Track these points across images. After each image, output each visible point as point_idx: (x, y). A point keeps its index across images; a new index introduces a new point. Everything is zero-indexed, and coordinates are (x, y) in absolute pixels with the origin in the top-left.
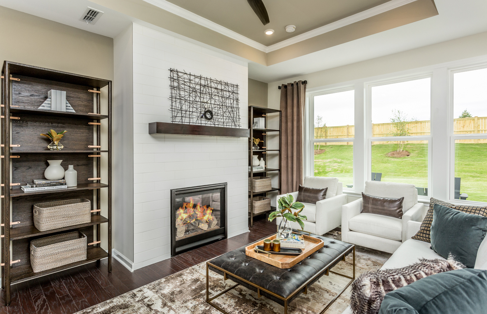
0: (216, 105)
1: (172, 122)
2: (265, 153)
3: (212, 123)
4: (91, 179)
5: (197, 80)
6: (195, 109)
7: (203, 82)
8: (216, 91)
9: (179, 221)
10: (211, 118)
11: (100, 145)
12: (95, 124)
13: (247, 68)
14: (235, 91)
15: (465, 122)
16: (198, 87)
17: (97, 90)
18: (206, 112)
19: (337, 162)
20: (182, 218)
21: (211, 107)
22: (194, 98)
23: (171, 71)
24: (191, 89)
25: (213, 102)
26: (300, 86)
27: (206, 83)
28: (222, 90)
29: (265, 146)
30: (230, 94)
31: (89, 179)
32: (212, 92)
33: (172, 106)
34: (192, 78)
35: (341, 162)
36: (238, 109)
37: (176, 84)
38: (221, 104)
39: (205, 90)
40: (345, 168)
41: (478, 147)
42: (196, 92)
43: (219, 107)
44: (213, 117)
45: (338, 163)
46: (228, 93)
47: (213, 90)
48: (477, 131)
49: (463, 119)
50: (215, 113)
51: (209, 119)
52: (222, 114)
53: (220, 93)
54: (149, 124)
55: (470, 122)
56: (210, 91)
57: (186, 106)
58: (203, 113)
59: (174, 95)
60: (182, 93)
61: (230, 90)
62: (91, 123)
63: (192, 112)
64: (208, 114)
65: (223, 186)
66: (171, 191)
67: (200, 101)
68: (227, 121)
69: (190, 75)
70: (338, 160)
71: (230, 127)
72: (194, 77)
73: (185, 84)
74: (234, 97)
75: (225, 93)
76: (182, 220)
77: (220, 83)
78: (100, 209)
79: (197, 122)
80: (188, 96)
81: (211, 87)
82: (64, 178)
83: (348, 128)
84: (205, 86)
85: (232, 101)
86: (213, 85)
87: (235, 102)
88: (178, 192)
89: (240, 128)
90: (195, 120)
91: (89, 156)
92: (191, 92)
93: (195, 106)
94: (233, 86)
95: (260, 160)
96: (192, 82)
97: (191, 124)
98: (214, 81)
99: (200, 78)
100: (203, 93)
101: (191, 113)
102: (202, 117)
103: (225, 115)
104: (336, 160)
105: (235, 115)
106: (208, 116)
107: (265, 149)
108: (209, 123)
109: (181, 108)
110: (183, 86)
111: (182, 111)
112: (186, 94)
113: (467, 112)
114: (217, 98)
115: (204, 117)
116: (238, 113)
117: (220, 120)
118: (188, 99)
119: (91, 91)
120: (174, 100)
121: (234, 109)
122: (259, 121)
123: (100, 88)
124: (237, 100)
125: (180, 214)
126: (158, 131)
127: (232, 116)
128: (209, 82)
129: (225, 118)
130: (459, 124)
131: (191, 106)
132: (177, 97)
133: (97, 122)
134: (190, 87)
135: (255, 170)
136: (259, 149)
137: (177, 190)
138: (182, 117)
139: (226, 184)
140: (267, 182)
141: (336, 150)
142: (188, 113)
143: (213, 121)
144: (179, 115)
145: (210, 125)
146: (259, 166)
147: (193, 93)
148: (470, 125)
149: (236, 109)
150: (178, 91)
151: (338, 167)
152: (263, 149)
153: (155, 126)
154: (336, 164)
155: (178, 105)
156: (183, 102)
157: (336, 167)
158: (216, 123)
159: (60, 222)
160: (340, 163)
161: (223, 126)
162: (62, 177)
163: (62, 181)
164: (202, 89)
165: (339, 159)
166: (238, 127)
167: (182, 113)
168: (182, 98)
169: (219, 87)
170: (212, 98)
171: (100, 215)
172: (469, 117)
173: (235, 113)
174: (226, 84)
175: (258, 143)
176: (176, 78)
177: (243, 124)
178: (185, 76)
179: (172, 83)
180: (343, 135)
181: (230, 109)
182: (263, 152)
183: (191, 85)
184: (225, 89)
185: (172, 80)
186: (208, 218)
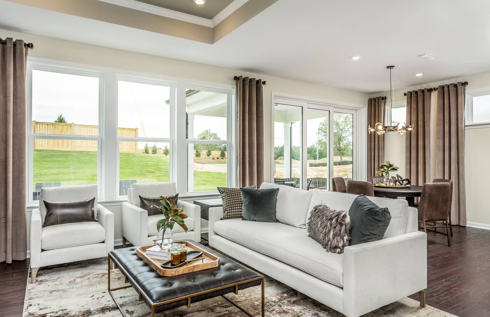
15: (63, 127)
41: (76, 154)
49: (61, 124)
55: (68, 128)
113: (62, 116)
130: (57, 129)
148: (68, 131)
172: (64, 122)
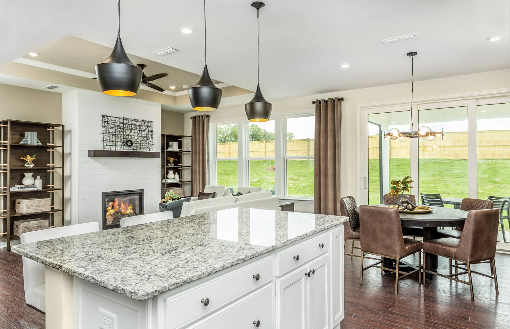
0: (135, 137)
1: (103, 150)
2: (181, 169)
3: (132, 149)
4: (48, 186)
5: (121, 120)
6: (119, 140)
7: (125, 121)
8: (135, 127)
9: (108, 215)
10: (131, 145)
11: (54, 164)
12: (51, 150)
13: (160, 108)
14: (150, 126)
16: (122, 125)
17: (52, 129)
18: (127, 141)
19: (293, 179)
20: (110, 213)
21: (131, 138)
22: (119, 132)
23: (103, 116)
24: (117, 127)
25: (132, 134)
26: (205, 119)
27: (128, 122)
28: (139, 125)
29: (181, 163)
30: (146, 127)
31: (47, 186)
32: (132, 127)
33: (103, 139)
34: (117, 119)
35: (298, 179)
36: (152, 138)
37: (106, 124)
38: (139, 135)
39: (126, 127)
40: (300, 185)
42: (120, 128)
43: (137, 137)
44: (132, 144)
45: (295, 180)
46: (144, 128)
47: (133, 126)
48: (423, 146)
50: (134, 142)
51: (130, 146)
52: (139, 142)
53: (138, 128)
54: (88, 151)
56: (131, 127)
57: (113, 138)
58: (125, 142)
59: (105, 132)
60: (110, 130)
61: (146, 125)
62: (49, 150)
63: (118, 142)
64: (129, 142)
65: (141, 192)
66: (103, 193)
67: (123, 134)
68: (143, 147)
69: (116, 117)
70: (295, 177)
71: (146, 151)
72: (118, 119)
73: (112, 124)
74: (149, 130)
75: (142, 127)
76: (110, 214)
77: (138, 121)
78: (54, 205)
79: (121, 148)
80: (114, 132)
81: (131, 124)
82: (34, 184)
83: (308, 142)
84: (127, 124)
85: (147, 133)
86: (132, 122)
87: (150, 133)
88: (108, 194)
89: (154, 151)
90: (119, 147)
91: (47, 171)
92: (116, 129)
93: (119, 138)
94: (148, 122)
95: (175, 174)
96: (117, 122)
97: (116, 150)
98: (134, 120)
99: (123, 119)
100: (125, 129)
101: (116, 143)
102: (124, 145)
103: (141, 143)
104: (293, 177)
105: (150, 142)
106: (129, 144)
107: (181, 165)
108: (130, 148)
109: (110, 140)
110: (111, 125)
111: (110, 141)
112: (113, 130)
114: (136, 131)
115: (126, 145)
116: (152, 141)
117: (138, 146)
118: (115, 134)
119: (49, 129)
120: (105, 135)
121: (148, 139)
122: (173, 144)
123: (53, 127)
124: (152, 131)
125: (109, 210)
126: (95, 156)
127: (147, 143)
128: (130, 121)
129: (142, 145)
131: (117, 138)
132: (107, 133)
133: (52, 149)
134: (116, 125)
135: (169, 181)
136: (174, 166)
137: (107, 193)
138: (110, 145)
139: (143, 190)
140: (179, 191)
141: (296, 166)
142: (114, 143)
143: (132, 147)
144: (109, 144)
145: (130, 150)
146: (174, 178)
147: (118, 129)
149: (150, 138)
150: (107, 129)
151: (293, 184)
152: (179, 166)
153: (93, 153)
154: (292, 181)
155: (107, 138)
156: (111, 136)
157: (291, 185)
158: (135, 149)
159: (34, 209)
160: (296, 180)
161: (140, 151)
162: (33, 183)
163: (33, 186)
164: (124, 126)
165: (296, 175)
166: (152, 151)
167: (110, 143)
168: (110, 134)
169: (138, 123)
170: (132, 132)
171: (53, 209)
173: (150, 141)
174: (143, 121)
175: (173, 161)
176: (106, 121)
177: (157, 148)
178: (113, 119)
179: (103, 124)
180: (303, 149)
181: (146, 138)
182: (179, 168)
183: (117, 124)
184: (142, 125)
185: (103, 122)
186: (130, 212)
